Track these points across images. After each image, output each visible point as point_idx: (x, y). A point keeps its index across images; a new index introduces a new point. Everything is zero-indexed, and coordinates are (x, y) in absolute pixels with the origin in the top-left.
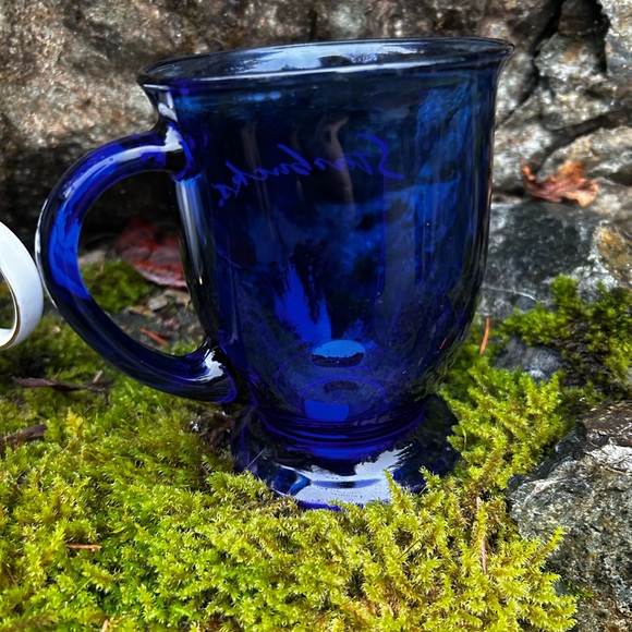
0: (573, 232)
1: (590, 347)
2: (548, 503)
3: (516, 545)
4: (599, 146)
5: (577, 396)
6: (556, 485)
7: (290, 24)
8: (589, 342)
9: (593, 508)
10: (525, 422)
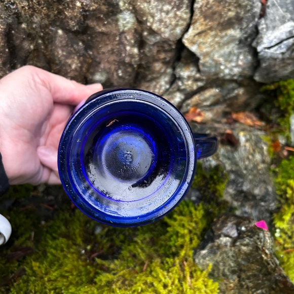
1: (210, 191)
2: (206, 257)
3: (198, 273)
4: (202, 98)
5: (209, 209)
6: (207, 252)
8: (210, 188)
9: (220, 256)
10: (194, 225)
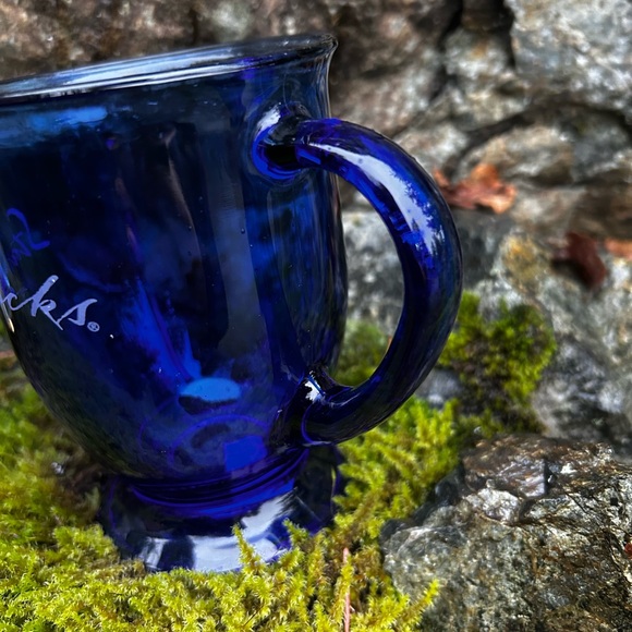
0: (479, 243)
1: (487, 372)
2: (423, 554)
3: (386, 601)
4: (515, 147)
5: (473, 426)
6: (430, 534)
7: (170, 25)
8: (487, 365)
9: (470, 559)
10: (412, 458)
